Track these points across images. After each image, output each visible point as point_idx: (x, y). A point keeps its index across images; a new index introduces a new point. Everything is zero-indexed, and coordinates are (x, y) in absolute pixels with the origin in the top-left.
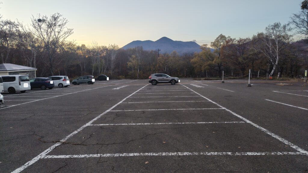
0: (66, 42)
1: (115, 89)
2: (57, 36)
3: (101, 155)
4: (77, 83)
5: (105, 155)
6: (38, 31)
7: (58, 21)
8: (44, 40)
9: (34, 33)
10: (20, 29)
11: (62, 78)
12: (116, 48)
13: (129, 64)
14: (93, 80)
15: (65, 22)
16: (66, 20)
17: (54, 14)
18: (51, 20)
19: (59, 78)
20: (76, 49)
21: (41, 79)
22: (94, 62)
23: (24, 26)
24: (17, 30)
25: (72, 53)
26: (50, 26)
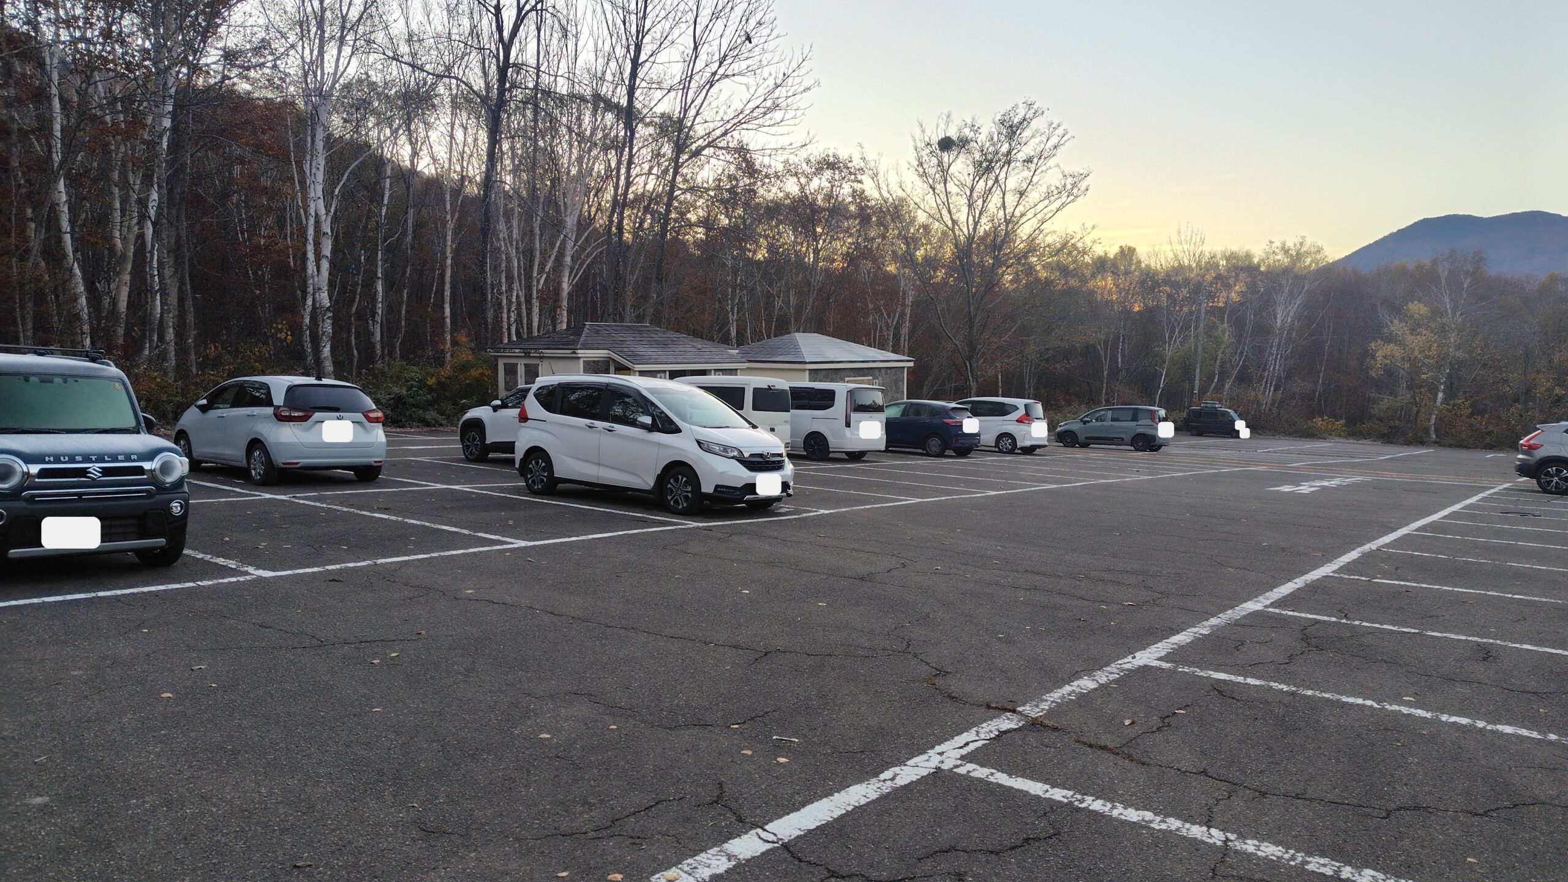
0: (1049, 239)
1: (1286, 489)
2: (1009, 210)
3: (1227, 840)
4: (1081, 438)
5: (1250, 846)
6: (934, 189)
7: (1024, 140)
8: (953, 230)
9: (917, 200)
10: (868, 187)
11: (1016, 408)
12: (1308, 260)
13: (1384, 353)
14: (1166, 430)
15: (1054, 140)
16: (1060, 131)
17: (1009, 108)
18: (996, 138)
19: (1001, 410)
20: (1087, 273)
21: (929, 405)
22: (1171, 338)
23: (881, 176)
24: (854, 191)
25: (1069, 292)
26: (985, 167)
